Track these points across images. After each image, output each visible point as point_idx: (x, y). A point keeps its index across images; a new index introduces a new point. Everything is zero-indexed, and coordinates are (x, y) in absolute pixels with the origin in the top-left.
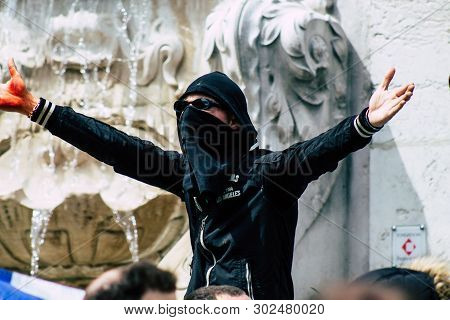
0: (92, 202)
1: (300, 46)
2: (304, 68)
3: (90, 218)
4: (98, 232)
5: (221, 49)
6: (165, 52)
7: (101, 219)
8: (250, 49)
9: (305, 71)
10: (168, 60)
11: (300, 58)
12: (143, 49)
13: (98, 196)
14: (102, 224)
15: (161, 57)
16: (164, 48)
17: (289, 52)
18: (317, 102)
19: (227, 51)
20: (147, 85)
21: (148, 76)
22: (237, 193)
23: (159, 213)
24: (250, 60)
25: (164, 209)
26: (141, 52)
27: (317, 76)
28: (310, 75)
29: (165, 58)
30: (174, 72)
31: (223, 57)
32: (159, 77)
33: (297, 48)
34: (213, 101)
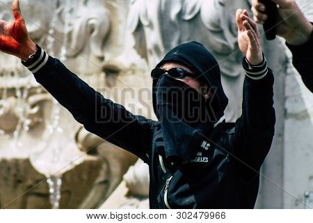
0: (22, 167)
1: (219, 21)
2: (222, 41)
3: (19, 181)
4: (27, 195)
5: (145, 23)
6: (92, 25)
7: (30, 182)
8: (172, 23)
9: (224, 45)
10: (95, 33)
11: (219, 32)
12: (72, 22)
13: (27, 161)
14: (30, 187)
15: (89, 29)
16: (91, 22)
17: (208, 26)
18: (235, 74)
19: (151, 25)
20: (75, 56)
21: (76, 48)
22: (205, 160)
23: (85, 177)
24: (172, 33)
25: (89, 173)
26: (70, 25)
27: (235, 50)
28: (229, 48)
29: (92, 31)
30: (100, 45)
31: (147, 30)
32: (86, 49)
33: (216, 23)
34: (188, 71)
